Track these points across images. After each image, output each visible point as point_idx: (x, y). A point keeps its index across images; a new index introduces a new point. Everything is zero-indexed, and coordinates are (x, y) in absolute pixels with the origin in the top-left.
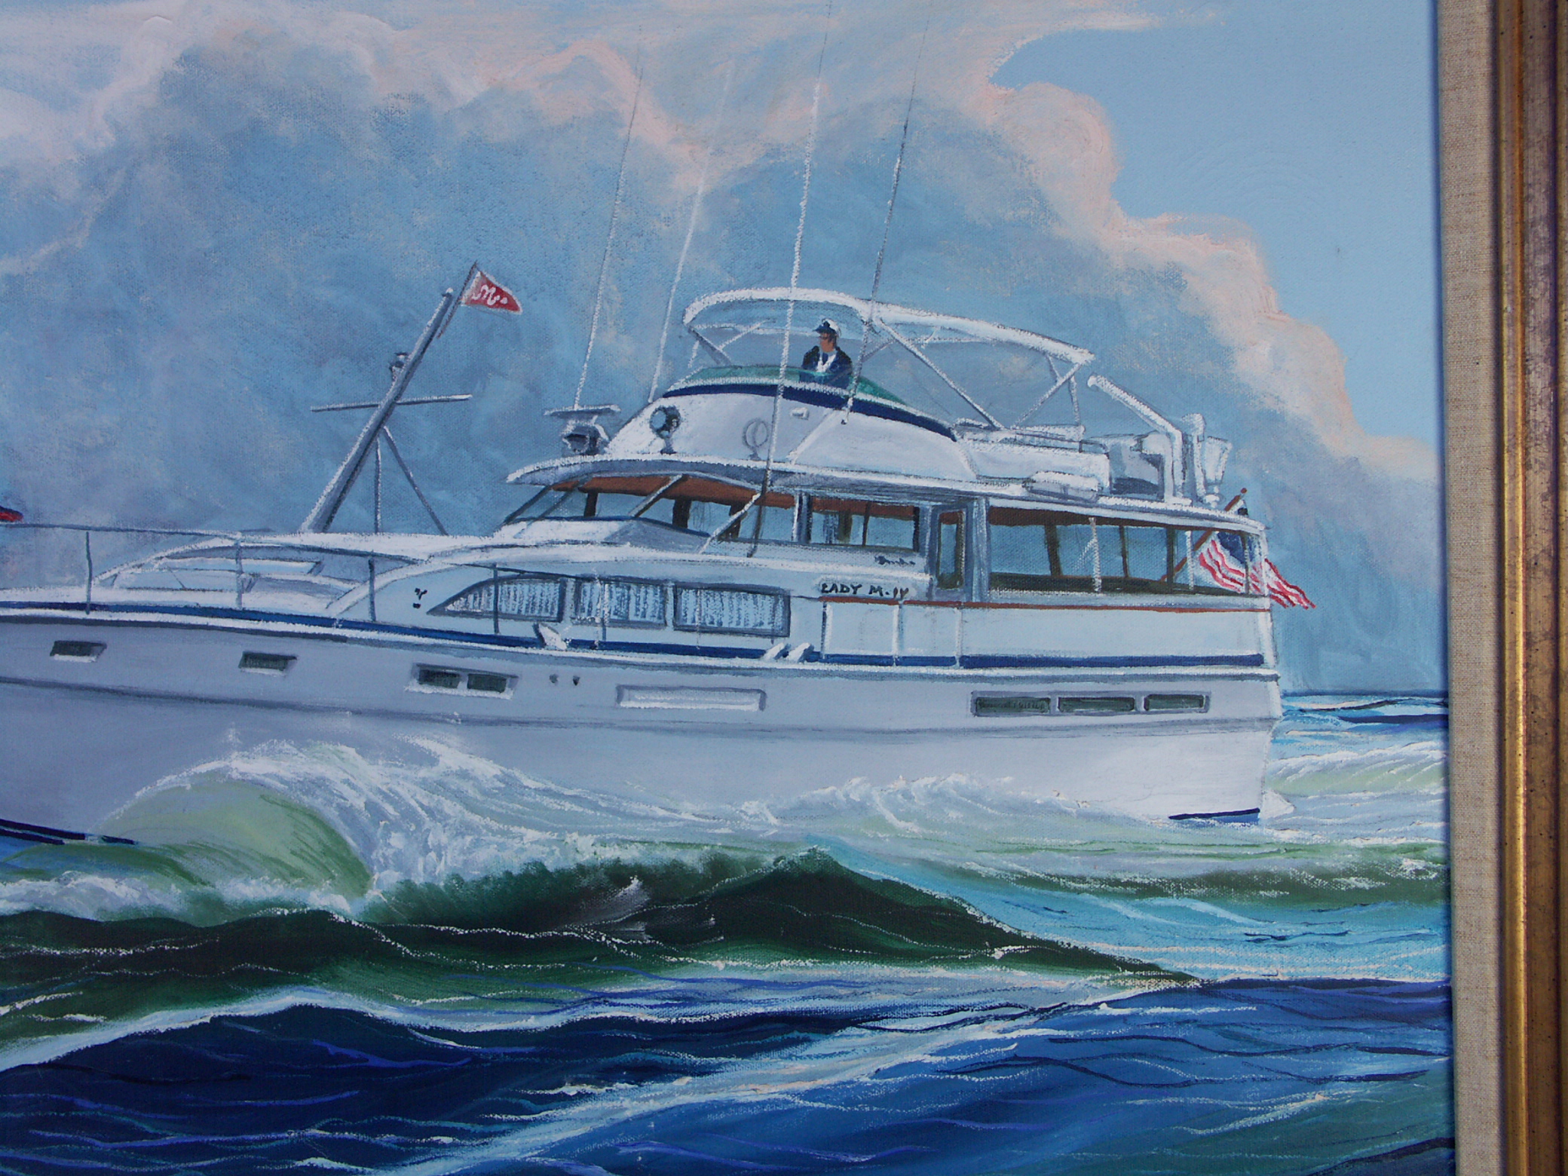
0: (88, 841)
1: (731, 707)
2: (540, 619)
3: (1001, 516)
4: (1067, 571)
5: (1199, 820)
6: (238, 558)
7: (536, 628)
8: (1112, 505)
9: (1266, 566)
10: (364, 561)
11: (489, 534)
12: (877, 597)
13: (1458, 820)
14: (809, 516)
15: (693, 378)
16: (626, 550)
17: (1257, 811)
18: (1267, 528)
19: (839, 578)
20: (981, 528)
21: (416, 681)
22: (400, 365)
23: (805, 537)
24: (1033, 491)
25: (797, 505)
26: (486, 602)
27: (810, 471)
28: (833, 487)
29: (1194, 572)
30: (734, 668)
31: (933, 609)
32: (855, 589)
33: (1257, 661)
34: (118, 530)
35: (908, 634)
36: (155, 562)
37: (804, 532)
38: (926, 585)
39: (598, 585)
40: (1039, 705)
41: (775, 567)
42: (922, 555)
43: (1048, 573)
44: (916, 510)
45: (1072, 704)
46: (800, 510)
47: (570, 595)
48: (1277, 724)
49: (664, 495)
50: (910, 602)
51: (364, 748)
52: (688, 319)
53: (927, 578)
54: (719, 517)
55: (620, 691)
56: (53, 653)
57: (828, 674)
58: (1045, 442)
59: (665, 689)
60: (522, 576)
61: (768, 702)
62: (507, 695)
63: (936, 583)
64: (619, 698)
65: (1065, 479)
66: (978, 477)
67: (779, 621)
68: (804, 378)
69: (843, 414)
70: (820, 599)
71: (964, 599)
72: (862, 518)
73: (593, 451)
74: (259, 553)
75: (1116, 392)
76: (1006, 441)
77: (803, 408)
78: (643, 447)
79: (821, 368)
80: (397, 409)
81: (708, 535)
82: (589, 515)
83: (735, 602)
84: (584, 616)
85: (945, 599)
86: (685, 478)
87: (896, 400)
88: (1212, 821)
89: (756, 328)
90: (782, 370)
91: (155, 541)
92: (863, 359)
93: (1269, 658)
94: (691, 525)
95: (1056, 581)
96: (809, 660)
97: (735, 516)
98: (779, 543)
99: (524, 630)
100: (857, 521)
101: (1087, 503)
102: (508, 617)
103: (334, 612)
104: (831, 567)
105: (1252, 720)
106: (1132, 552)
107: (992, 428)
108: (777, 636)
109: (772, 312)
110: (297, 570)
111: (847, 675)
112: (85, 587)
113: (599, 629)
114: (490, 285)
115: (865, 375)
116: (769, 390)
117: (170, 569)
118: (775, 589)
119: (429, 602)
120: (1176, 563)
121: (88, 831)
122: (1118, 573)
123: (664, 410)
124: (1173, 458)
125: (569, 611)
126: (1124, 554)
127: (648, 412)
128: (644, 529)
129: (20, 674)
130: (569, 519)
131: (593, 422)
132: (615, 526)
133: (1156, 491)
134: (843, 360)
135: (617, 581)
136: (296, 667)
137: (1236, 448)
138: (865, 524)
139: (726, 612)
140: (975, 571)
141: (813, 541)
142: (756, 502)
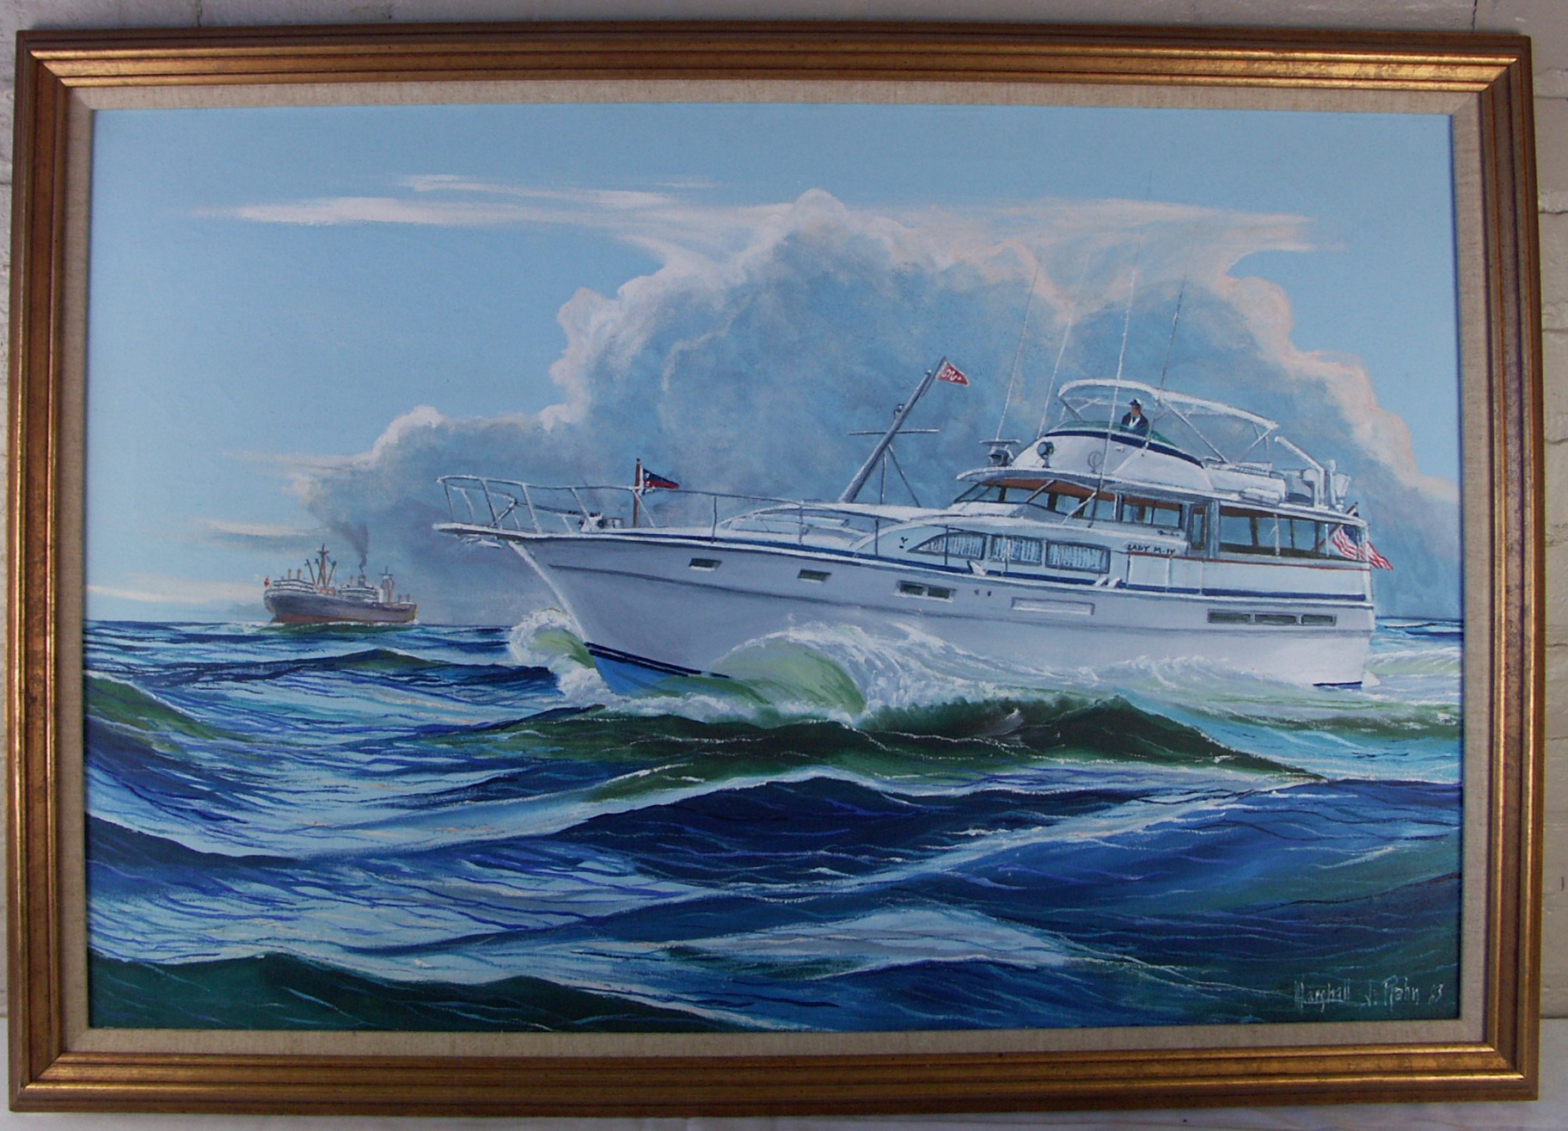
0: (702, 675)
1: (1075, 612)
2: (971, 558)
3: (1226, 511)
4: (1262, 543)
5: (1329, 687)
6: (801, 515)
7: (968, 563)
8: (1286, 508)
9: (1368, 546)
10: (873, 520)
11: (945, 508)
12: (1158, 553)
13: (1468, 691)
14: (1123, 506)
15: (1061, 427)
16: (1021, 521)
17: (1360, 683)
18: (1369, 524)
19: (1137, 541)
20: (1216, 517)
21: (898, 590)
22: (899, 411)
23: (1120, 518)
24: (1244, 498)
25: (1116, 500)
26: (941, 547)
27: (1123, 481)
28: (1136, 491)
29: (1329, 547)
30: (1078, 590)
31: (1188, 561)
32: (1146, 548)
33: (1362, 598)
34: (733, 496)
35: (1174, 577)
36: (753, 515)
37: (1119, 515)
38: (1185, 548)
39: (1004, 540)
40: (1244, 618)
41: (1103, 534)
42: (1183, 531)
43: (1251, 544)
44: (1181, 506)
45: (1262, 618)
46: (1118, 502)
47: (988, 545)
48: (1372, 634)
49: (1043, 491)
50: (1176, 557)
51: (866, 628)
52: (1060, 394)
53: (1185, 544)
54: (1073, 504)
55: (1014, 601)
56: (691, 565)
57: (1130, 596)
58: (1251, 471)
59: (1039, 600)
60: (962, 533)
61: (1096, 610)
62: (950, 601)
63: (1190, 546)
64: (1013, 605)
65: (1261, 492)
66: (1215, 489)
67: (1104, 564)
68: (1122, 430)
69: (1143, 450)
70: (1127, 553)
71: (1205, 557)
72: (1151, 509)
73: (1005, 465)
74: (814, 513)
75: (1290, 446)
76: (1230, 470)
77: (1121, 446)
78: (1033, 463)
79: (1132, 425)
80: (896, 435)
81: (1066, 515)
82: (1001, 500)
83: (1080, 552)
84: (996, 557)
85: (1194, 556)
86: (1055, 482)
87: (1172, 444)
88: (1336, 688)
89: (1096, 401)
90: (1111, 425)
91: (754, 504)
92: (1155, 421)
93: (1369, 597)
94: (1057, 508)
95: (1255, 549)
96: (1120, 587)
97: (1082, 505)
98: (1106, 521)
99: (961, 563)
100: (1148, 510)
101: (1273, 506)
102: (953, 555)
103: (854, 549)
104: (1133, 536)
105: (1358, 631)
106: (1295, 533)
107: (1223, 462)
108: (1102, 573)
109: (1106, 393)
110: (834, 523)
111: (1141, 597)
112: (712, 528)
113: (1004, 565)
114: (952, 369)
115: (1156, 430)
116: (1103, 435)
117: (762, 520)
118: (1102, 546)
119: (908, 545)
120: (1320, 541)
121: (702, 670)
122: (1289, 546)
123: (1044, 443)
124: (1319, 483)
125: (987, 554)
126: (1292, 536)
127: (1036, 444)
128: (1032, 510)
129: (672, 577)
130: (990, 502)
131: (1006, 448)
132: (1015, 507)
133: (1310, 501)
134: (1144, 421)
135: (1015, 538)
136: (830, 579)
137: (1353, 480)
138: (1153, 512)
139: (1075, 559)
140: (1212, 541)
141: (1124, 520)
142: (1094, 497)
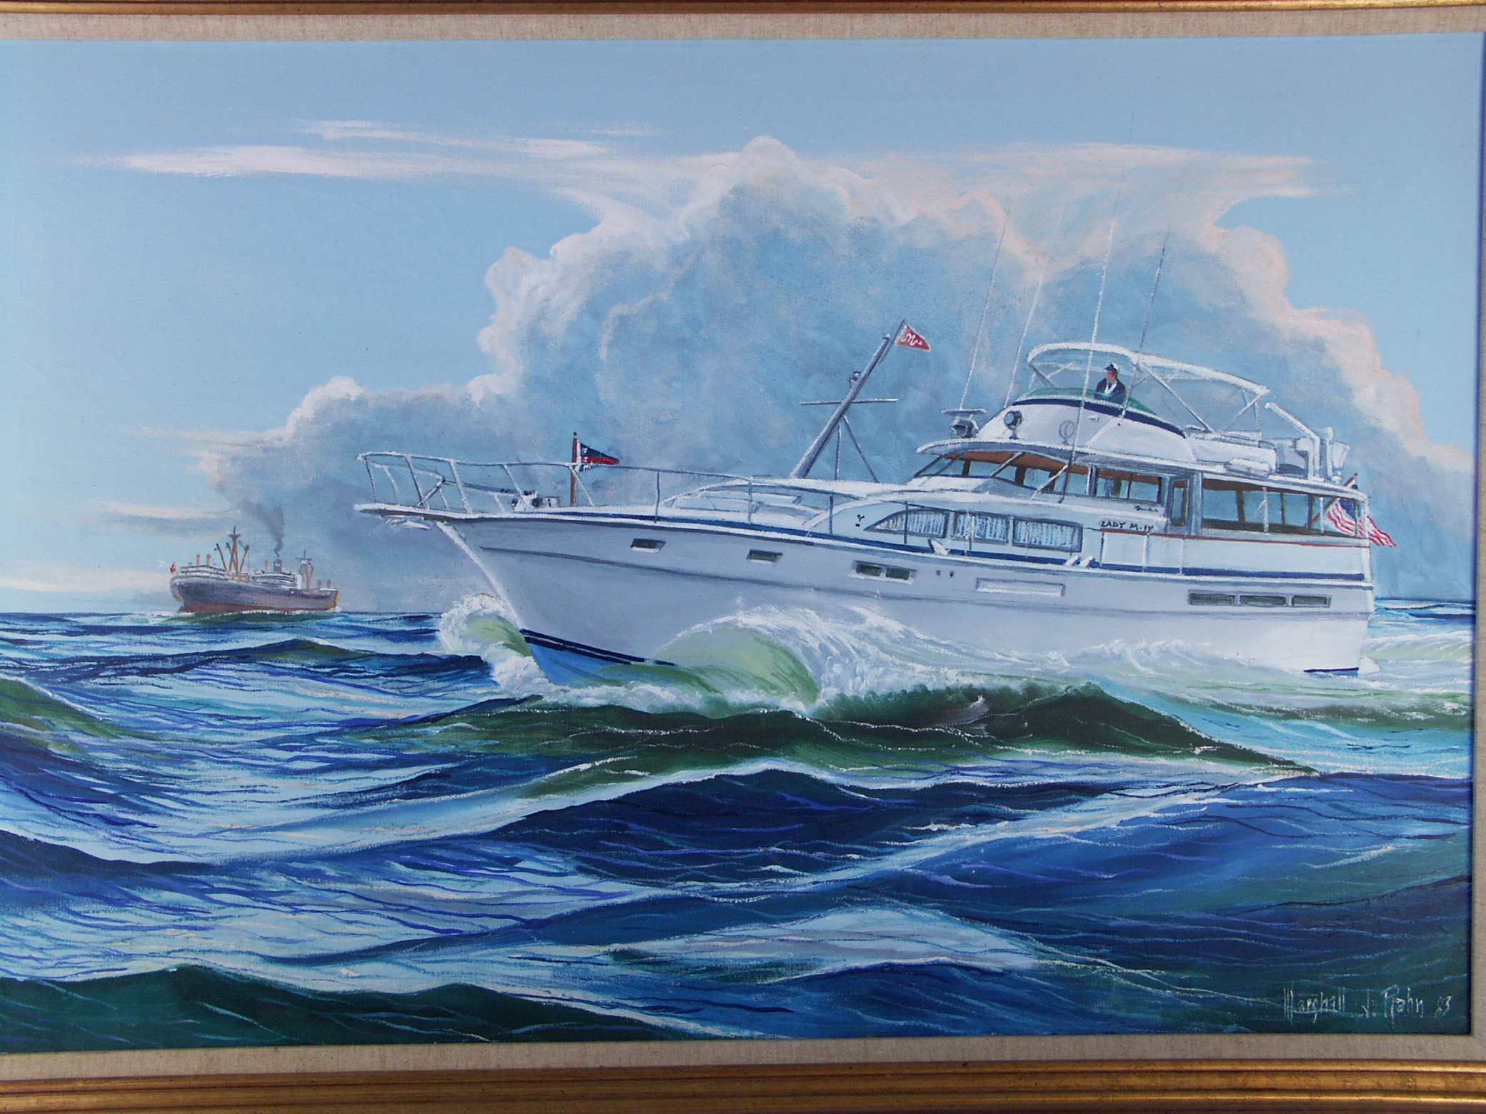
0: (646, 663)
1: (1044, 594)
2: (932, 536)
3: (1210, 484)
4: (1248, 519)
5: (1322, 673)
6: (750, 492)
7: (929, 541)
8: (1277, 480)
9: (1368, 520)
10: (828, 497)
11: (904, 483)
12: (1134, 530)
13: (1480, 679)
14: (1096, 480)
15: (1031, 394)
16: (986, 497)
17: (1357, 669)
18: (1369, 497)
19: (1112, 518)
20: (1198, 491)
21: (855, 571)
22: (855, 379)
23: (1093, 493)
24: (1230, 470)
25: (1089, 473)
26: (900, 524)
27: (1098, 453)
28: (1111, 463)
29: (1324, 523)
30: (1047, 570)
31: (1167, 539)
32: (1122, 525)
33: (1360, 577)
34: (678, 472)
35: (1152, 553)
36: (699, 492)
37: (1093, 490)
38: (1164, 524)
39: (968, 517)
40: (1228, 599)
41: (1074, 510)
42: (1163, 506)
43: (1237, 519)
44: (1160, 479)
45: (1248, 599)
46: (1091, 476)
47: (951, 522)
48: (1371, 617)
49: (1011, 464)
50: (1154, 534)
51: (820, 611)
52: (1029, 359)
53: (1165, 520)
54: (1043, 479)
55: (978, 581)
56: (632, 546)
57: (1103, 576)
58: (1238, 441)
59: (1005, 581)
60: (923, 509)
61: (1066, 591)
62: (909, 582)
63: (1170, 523)
64: (977, 586)
65: (1249, 464)
66: (1198, 460)
67: (1076, 542)
68: (1097, 397)
69: (1119, 419)
70: (1100, 530)
71: (1186, 534)
72: (1128, 482)
73: (969, 436)
74: (763, 490)
75: (1282, 413)
76: (1215, 439)
77: (1095, 415)
78: (1000, 434)
79: (1107, 392)
80: (852, 405)
81: (1035, 489)
82: (965, 474)
83: (1050, 530)
84: (959, 535)
85: (1175, 533)
86: (1024, 454)
87: (1151, 412)
88: (1330, 674)
89: (1070, 366)
90: (1084, 392)
91: (700, 480)
92: (1132, 387)
93: (1367, 576)
94: (1025, 483)
95: (1241, 525)
96: (1093, 567)
97: (1052, 478)
98: (1078, 496)
99: (922, 542)
100: (1124, 483)
101: (1262, 479)
102: (913, 534)
103: (806, 528)
104: (1108, 511)
105: (1356, 614)
106: (1286, 508)
107: (1207, 431)
108: (1074, 551)
109: (1080, 357)
110: (786, 500)
111: (1115, 577)
112: (655, 507)
113: (968, 543)
114: (912, 334)
115: (1133, 397)
116: (1076, 404)
117: (708, 497)
118: (1074, 523)
119: (865, 523)
120: (1313, 517)
121: (645, 657)
122: (1279, 522)
123: (1013, 413)
124: (1314, 453)
125: (950, 532)
126: (1283, 510)
127: (1003, 414)
128: (998, 484)
129: (612, 558)
130: (953, 476)
131: (970, 418)
132: (980, 481)
133: (1303, 473)
134: (1121, 387)
135: (980, 514)
136: (781, 560)
137: (1352, 449)
138: (1129, 486)
139: (1044, 536)
140: (1194, 517)
141: (1097, 495)
142: (1065, 471)
